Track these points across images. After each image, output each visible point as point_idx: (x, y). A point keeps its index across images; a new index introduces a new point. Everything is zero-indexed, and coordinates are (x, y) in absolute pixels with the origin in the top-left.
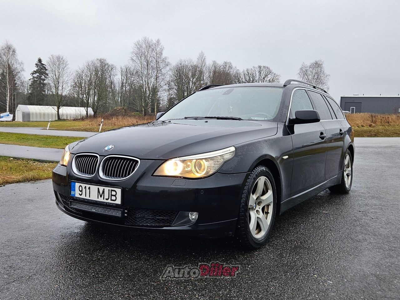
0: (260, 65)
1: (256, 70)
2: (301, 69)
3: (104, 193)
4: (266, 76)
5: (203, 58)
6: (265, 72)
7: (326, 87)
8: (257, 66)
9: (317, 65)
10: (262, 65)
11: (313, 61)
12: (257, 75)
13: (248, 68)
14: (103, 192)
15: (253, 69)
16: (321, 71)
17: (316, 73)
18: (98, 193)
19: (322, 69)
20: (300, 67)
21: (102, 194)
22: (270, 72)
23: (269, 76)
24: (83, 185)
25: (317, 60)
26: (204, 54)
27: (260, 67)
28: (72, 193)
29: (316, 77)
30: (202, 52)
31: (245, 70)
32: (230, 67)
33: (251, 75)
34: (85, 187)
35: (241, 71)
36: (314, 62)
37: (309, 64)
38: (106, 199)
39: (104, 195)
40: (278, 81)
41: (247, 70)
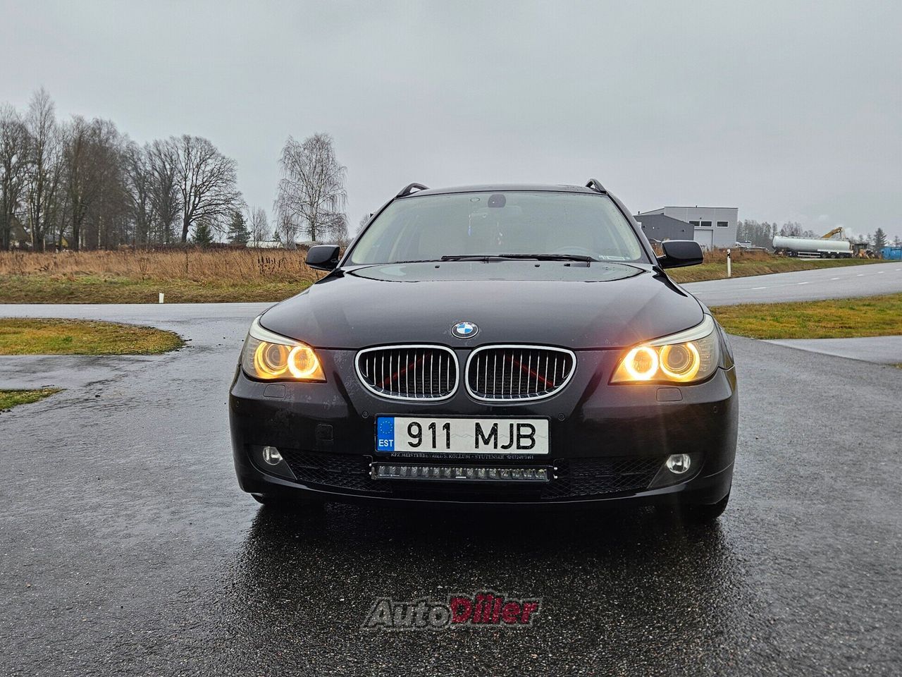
0: (187, 134)
1: (179, 145)
2: (287, 150)
3: (496, 434)
4: (203, 160)
5: (47, 106)
6: (200, 150)
7: (340, 191)
8: (179, 136)
9: (319, 144)
10: (193, 135)
11: (311, 135)
12: (182, 157)
13: (158, 140)
14: (494, 431)
15: (170, 142)
16: (328, 157)
17: (318, 161)
18: (477, 435)
19: (330, 153)
20: (284, 145)
21: (490, 436)
22: (212, 153)
23: (210, 161)
24: (425, 422)
25: (319, 133)
26: (48, 97)
27: (187, 139)
28: (382, 444)
29: (319, 170)
30: (43, 91)
31: (151, 143)
32: (113, 133)
33: (165, 155)
34: (433, 426)
35: (140, 144)
36: (314, 136)
37: (302, 141)
38: (503, 447)
39: (496, 439)
40: (230, 173)
41: (157, 145)
